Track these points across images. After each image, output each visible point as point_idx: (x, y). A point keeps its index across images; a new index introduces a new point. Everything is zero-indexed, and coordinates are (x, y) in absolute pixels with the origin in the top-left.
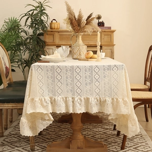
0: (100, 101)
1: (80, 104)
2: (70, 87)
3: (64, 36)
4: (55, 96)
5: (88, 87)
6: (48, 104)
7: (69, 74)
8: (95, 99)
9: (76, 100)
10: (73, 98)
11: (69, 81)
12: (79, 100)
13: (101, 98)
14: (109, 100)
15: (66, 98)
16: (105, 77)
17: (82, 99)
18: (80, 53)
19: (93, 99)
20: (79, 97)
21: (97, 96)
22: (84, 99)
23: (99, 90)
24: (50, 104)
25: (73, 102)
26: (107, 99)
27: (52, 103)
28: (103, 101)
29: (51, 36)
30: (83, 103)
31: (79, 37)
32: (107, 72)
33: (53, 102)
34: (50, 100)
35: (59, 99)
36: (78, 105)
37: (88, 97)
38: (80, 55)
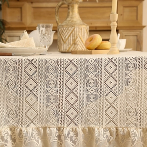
0: (117, 135)
1: (74, 142)
2: (53, 106)
3: (43, 10)
4: (22, 124)
5: (93, 105)
6: (6, 141)
7: (52, 77)
8: (105, 130)
9: (66, 132)
10: (59, 129)
11: (52, 91)
12: (72, 134)
13: (120, 129)
14: (136, 133)
15: (45, 129)
16: (127, 83)
17: (80, 130)
18: (74, 40)
19: (102, 130)
20: (72, 125)
21: (112, 125)
22: (83, 130)
23: (115, 112)
24: (10, 141)
25: (59, 137)
26: (133, 130)
27: (14, 140)
28: (124, 135)
29: (17, 11)
30: (81, 138)
31: (73, 7)
32: (133, 74)
33: (17, 137)
34: (10, 133)
35: (30, 131)
36: (70, 143)
37: (92, 126)
38: (75, 44)
